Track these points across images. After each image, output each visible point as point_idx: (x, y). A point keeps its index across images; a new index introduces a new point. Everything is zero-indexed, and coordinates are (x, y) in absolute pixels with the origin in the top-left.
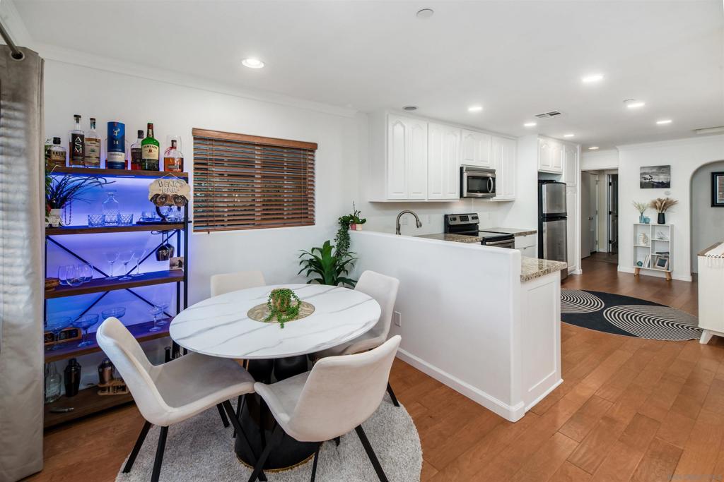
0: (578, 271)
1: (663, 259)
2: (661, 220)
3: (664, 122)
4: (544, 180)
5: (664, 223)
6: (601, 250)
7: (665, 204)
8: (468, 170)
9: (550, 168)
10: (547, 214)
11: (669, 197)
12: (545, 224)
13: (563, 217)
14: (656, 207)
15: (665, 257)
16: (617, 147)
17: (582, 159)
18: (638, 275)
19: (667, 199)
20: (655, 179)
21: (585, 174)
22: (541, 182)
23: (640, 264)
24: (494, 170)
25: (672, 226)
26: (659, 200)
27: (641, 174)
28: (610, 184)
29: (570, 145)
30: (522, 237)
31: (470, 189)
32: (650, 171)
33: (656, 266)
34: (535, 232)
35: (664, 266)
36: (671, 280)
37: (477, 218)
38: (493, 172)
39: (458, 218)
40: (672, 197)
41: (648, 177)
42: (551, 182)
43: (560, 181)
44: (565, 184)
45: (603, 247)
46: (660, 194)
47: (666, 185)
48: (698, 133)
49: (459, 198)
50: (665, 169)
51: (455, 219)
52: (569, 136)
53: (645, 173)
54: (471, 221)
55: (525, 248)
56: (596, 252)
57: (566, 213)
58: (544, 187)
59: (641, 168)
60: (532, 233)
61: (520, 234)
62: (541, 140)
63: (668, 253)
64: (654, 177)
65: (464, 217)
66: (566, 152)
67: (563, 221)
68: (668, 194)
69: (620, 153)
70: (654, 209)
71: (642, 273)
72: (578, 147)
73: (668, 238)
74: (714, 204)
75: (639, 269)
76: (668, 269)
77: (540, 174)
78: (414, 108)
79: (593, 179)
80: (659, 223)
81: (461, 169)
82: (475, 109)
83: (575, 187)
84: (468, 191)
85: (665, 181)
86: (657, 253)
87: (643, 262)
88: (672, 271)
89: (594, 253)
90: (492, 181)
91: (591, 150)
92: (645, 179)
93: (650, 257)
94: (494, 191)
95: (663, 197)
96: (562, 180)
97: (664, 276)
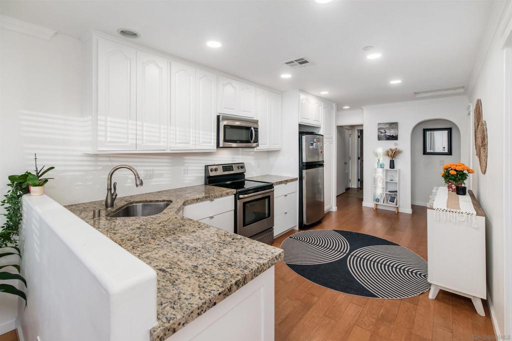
0: (334, 209)
1: (392, 197)
2: (392, 165)
3: (396, 82)
4: (305, 131)
5: (394, 168)
6: (353, 187)
7: (395, 153)
8: (225, 118)
9: (310, 121)
10: (306, 163)
11: (397, 147)
12: (304, 172)
13: (320, 164)
14: (388, 155)
15: (395, 195)
16: (363, 107)
17: (337, 116)
18: (376, 209)
19: (396, 149)
20: (389, 134)
21: (340, 129)
22: (301, 134)
23: (377, 200)
24: (258, 121)
25: (399, 170)
26: (391, 150)
27: (379, 129)
28: (359, 137)
29: (327, 102)
30: (283, 185)
31: (227, 138)
32: (385, 127)
33: (388, 202)
34: (296, 179)
35: (393, 202)
36: (398, 212)
37: (242, 167)
38: (256, 122)
39: (221, 168)
40: (399, 147)
41: (383, 131)
42: (312, 133)
43: (320, 134)
44: (323, 136)
45: (354, 185)
46: (391, 145)
47: (395, 138)
48: (418, 96)
49: (216, 148)
50: (394, 125)
51: (216, 170)
52: (325, 93)
53: (381, 128)
54: (236, 171)
55: (286, 196)
56: (349, 188)
57: (323, 161)
58: (304, 137)
59: (379, 124)
60: (292, 180)
61: (281, 183)
62: (302, 96)
63: (396, 191)
64: (387, 131)
65: (227, 167)
66: (324, 108)
67: (320, 168)
68: (396, 145)
69: (365, 112)
70: (388, 157)
71: (379, 207)
72: (334, 105)
73: (396, 179)
74: (425, 153)
75: (377, 204)
76: (396, 205)
77: (300, 126)
78: (134, 35)
79: (347, 133)
80: (390, 168)
81: (218, 117)
82: (214, 44)
83: (331, 138)
84: (225, 141)
85: (394, 135)
86: (389, 192)
87: (380, 199)
88: (399, 206)
89: (348, 189)
90: (254, 132)
91: (345, 109)
92: (381, 133)
93: (385, 195)
94: (256, 141)
95: (393, 147)
96: (321, 132)
97: (394, 210)
